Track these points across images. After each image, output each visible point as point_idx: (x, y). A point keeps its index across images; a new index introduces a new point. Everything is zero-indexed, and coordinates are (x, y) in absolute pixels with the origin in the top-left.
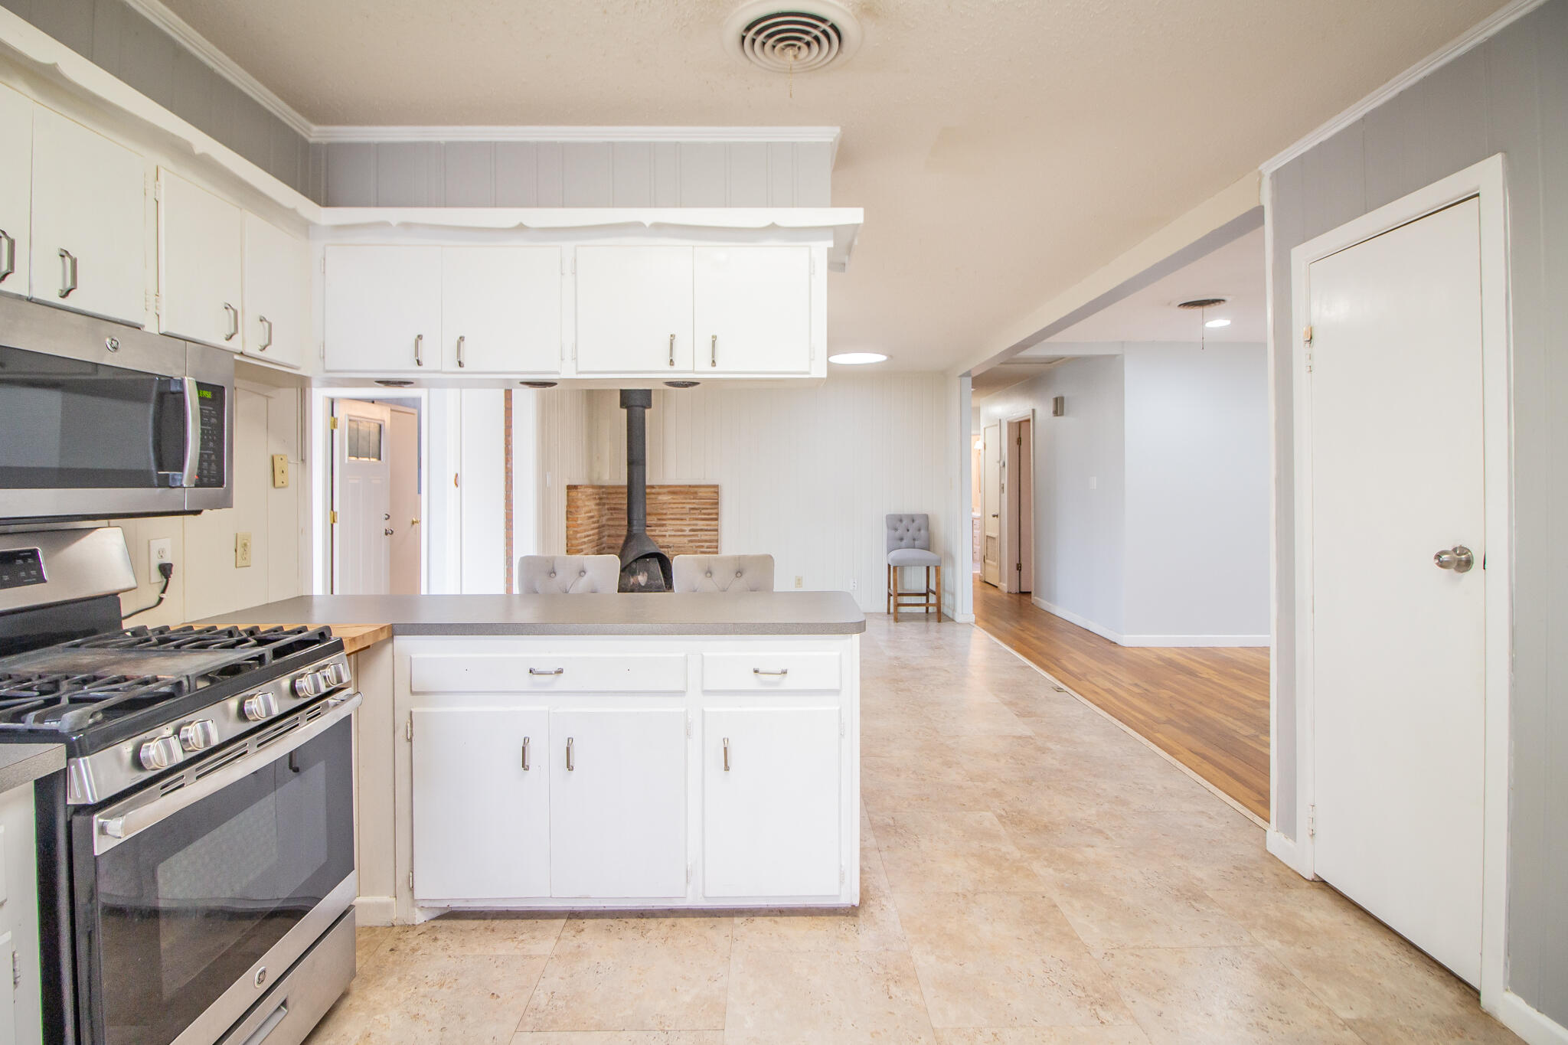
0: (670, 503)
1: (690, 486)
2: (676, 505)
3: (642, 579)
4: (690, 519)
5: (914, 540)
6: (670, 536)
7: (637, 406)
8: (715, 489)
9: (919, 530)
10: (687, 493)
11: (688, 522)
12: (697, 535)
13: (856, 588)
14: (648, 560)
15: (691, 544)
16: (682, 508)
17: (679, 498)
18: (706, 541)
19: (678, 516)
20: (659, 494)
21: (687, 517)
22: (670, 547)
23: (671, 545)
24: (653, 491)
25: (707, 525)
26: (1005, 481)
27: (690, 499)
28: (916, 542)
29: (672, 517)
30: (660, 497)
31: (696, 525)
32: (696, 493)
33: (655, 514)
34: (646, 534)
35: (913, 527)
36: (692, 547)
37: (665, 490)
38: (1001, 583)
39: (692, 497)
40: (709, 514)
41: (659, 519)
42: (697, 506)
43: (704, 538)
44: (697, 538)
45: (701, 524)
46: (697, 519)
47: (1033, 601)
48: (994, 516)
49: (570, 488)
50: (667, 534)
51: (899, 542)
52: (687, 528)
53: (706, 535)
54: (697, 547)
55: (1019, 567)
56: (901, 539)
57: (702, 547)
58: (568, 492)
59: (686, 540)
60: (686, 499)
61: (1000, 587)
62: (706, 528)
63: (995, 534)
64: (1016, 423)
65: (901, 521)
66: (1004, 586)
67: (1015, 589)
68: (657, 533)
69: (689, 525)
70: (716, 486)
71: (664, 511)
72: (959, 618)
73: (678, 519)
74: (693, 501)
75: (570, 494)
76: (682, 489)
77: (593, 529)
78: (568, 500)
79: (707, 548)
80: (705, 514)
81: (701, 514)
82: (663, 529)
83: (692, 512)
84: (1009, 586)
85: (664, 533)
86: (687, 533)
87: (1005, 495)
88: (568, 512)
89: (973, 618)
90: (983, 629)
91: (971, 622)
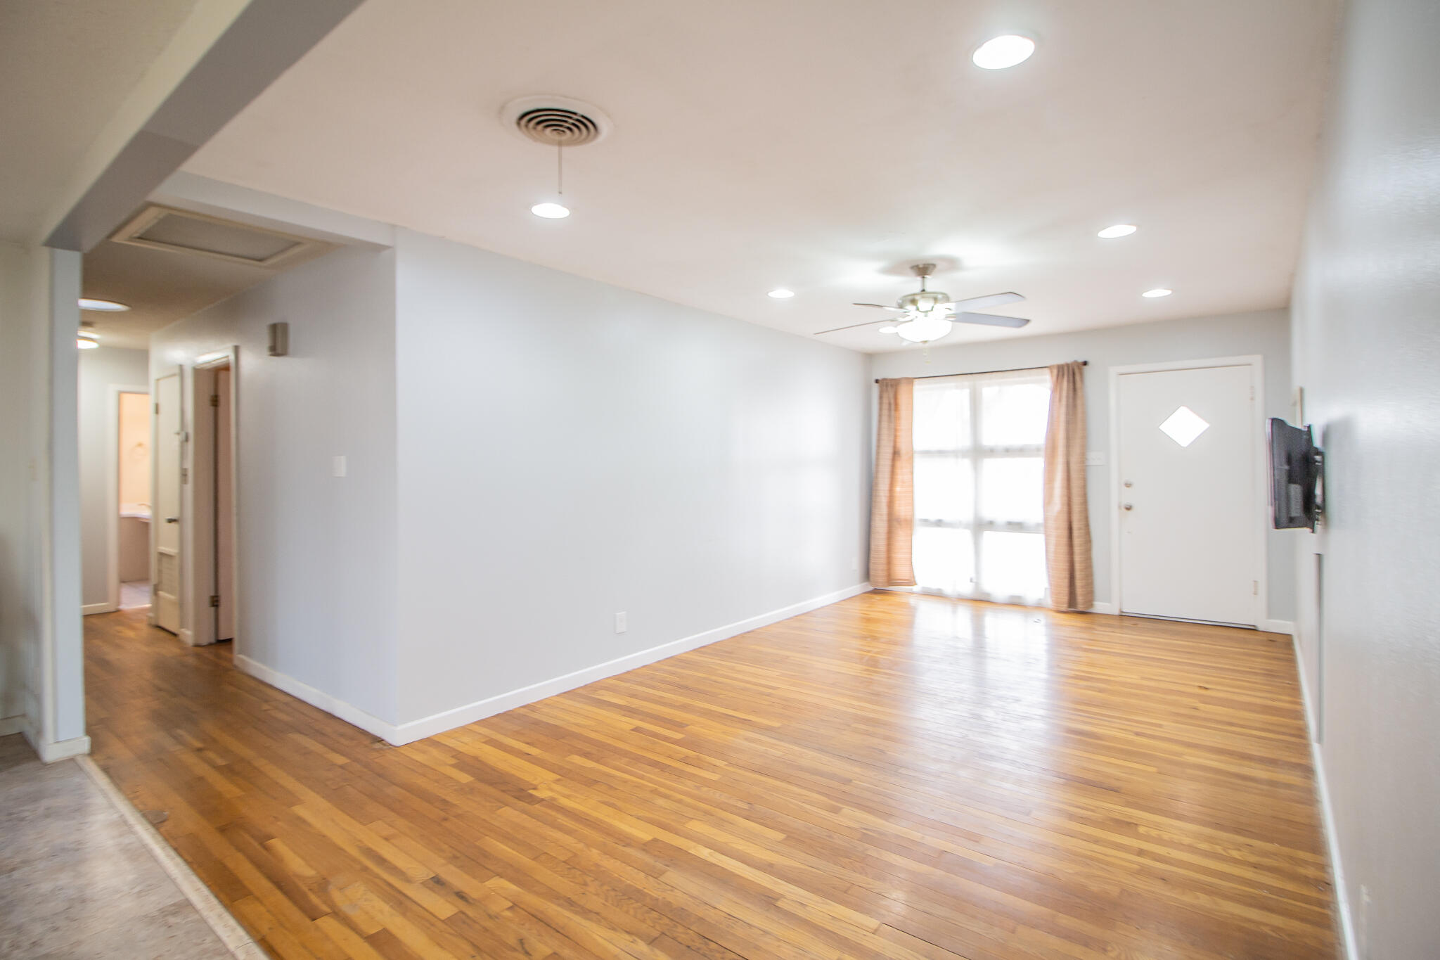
26: (189, 465)
38: (183, 630)
47: (236, 662)
48: (170, 521)
55: (215, 602)
61: (181, 637)
63: (172, 550)
64: (209, 370)
66: (188, 635)
67: (207, 638)
72: (51, 751)
84: (197, 633)
87: (189, 487)
89: (84, 744)
90: (106, 770)
91: (78, 755)
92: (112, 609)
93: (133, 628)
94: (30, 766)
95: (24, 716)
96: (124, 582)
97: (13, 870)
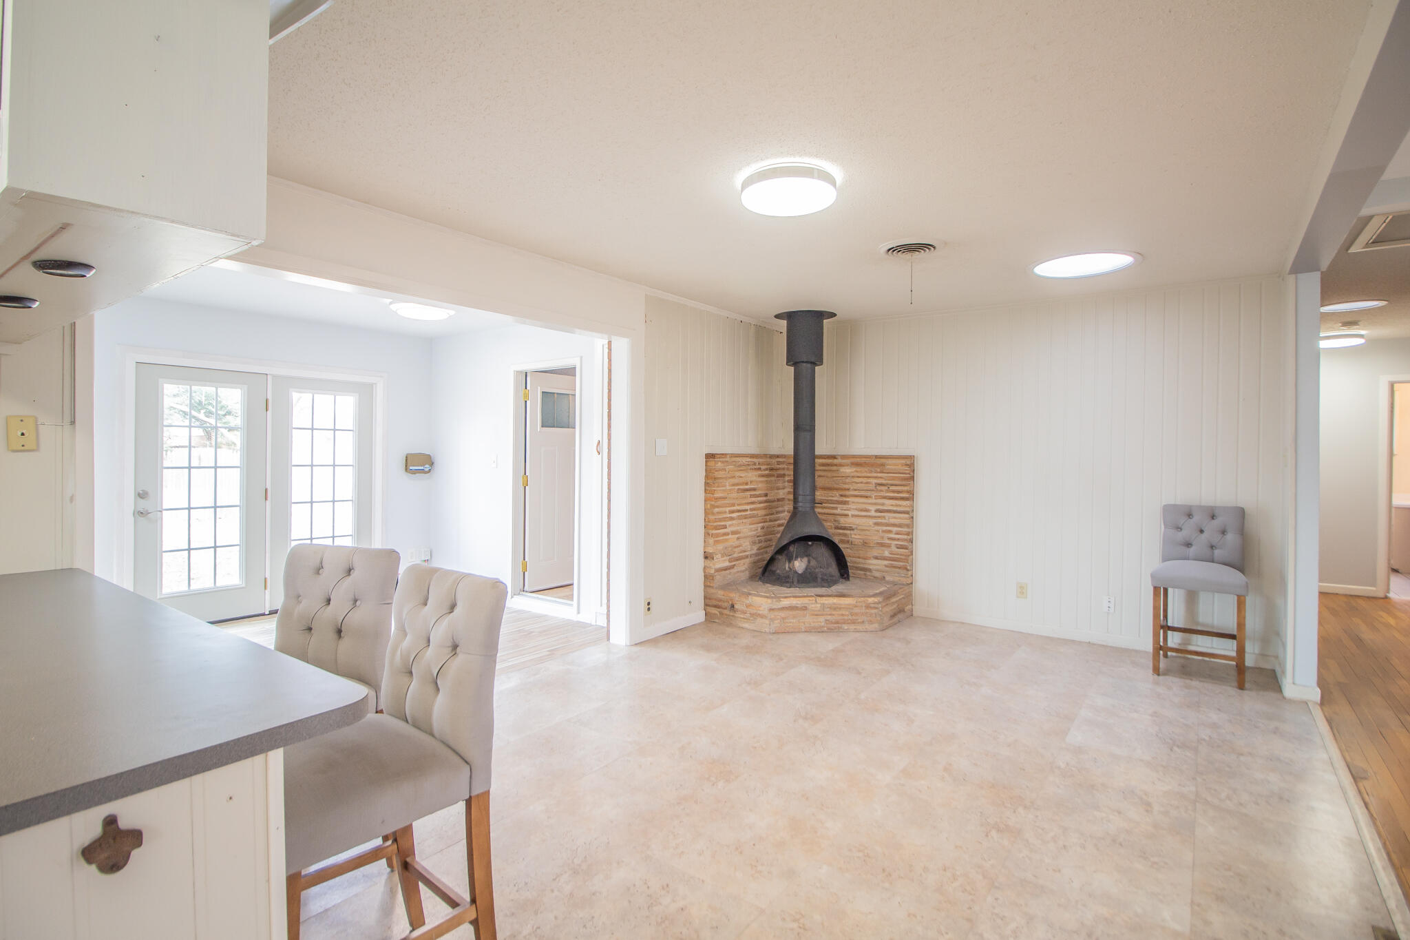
0: (853, 477)
1: (876, 457)
2: (860, 480)
3: (799, 565)
4: (876, 497)
5: (1212, 547)
6: (853, 516)
7: (803, 362)
8: (910, 462)
9: (1224, 532)
10: (872, 465)
11: (874, 501)
12: (884, 517)
13: (1112, 610)
14: (810, 543)
15: (877, 528)
16: (867, 483)
17: (864, 471)
18: (894, 525)
19: (862, 493)
20: (841, 465)
21: (874, 494)
22: (853, 530)
23: (854, 527)
24: (835, 461)
25: (897, 506)
27: (877, 472)
28: (1217, 552)
29: (856, 493)
30: (843, 470)
31: (883, 504)
32: (883, 465)
33: (837, 489)
34: (814, 512)
35: (1211, 527)
36: (878, 531)
37: (848, 461)
39: (879, 470)
40: (899, 492)
41: (841, 496)
42: (884, 482)
43: (892, 521)
44: (883, 521)
45: (889, 504)
46: (885, 498)
49: (710, 457)
50: (850, 513)
51: (1184, 548)
52: (873, 508)
53: (895, 518)
54: (883, 531)
56: (1189, 545)
57: (890, 532)
58: (706, 462)
59: (871, 522)
60: (871, 472)
62: (895, 509)
65: (1190, 515)
68: (839, 511)
69: (875, 504)
70: (911, 457)
71: (846, 486)
72: (1289, 690)
73: (861, 496)
74: (879, 475)
75: (709, 464)
76: (868, 460)
77: (760, 503)
78: (706, 470)
79: (897, 534)
80: (894, 491)
81: (888, 491)
82: (845, 507)
83: (879, 488)
85: (846, 512)
86: (873, 513)
88: (707, 484)
89: (1315, 694)
90: (1329, 721)
91: (1311, 701)
92: (1381, 595)
93: (1395, 617)
94: (1272, 695)
95: (1277, 657)
96: (1395, 571)
97: (1242, 755)
